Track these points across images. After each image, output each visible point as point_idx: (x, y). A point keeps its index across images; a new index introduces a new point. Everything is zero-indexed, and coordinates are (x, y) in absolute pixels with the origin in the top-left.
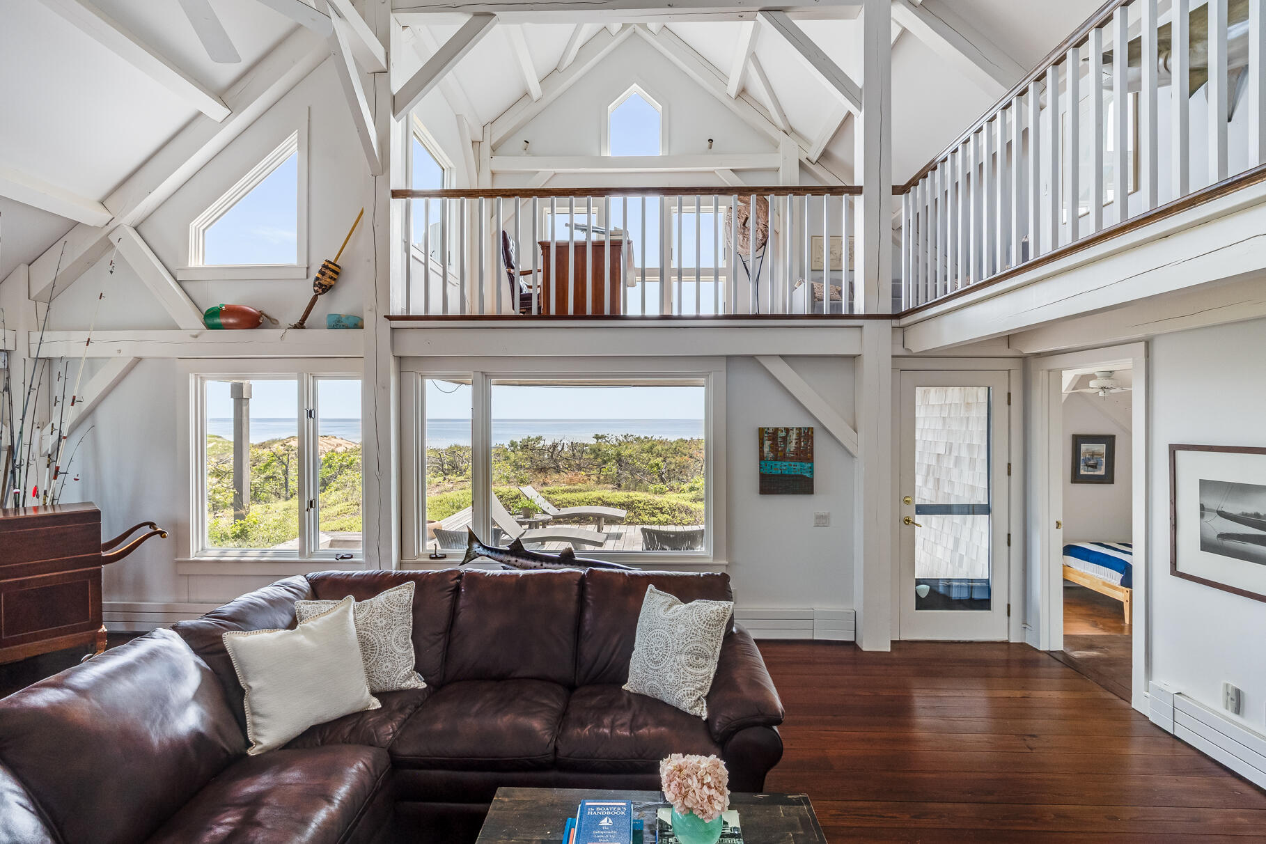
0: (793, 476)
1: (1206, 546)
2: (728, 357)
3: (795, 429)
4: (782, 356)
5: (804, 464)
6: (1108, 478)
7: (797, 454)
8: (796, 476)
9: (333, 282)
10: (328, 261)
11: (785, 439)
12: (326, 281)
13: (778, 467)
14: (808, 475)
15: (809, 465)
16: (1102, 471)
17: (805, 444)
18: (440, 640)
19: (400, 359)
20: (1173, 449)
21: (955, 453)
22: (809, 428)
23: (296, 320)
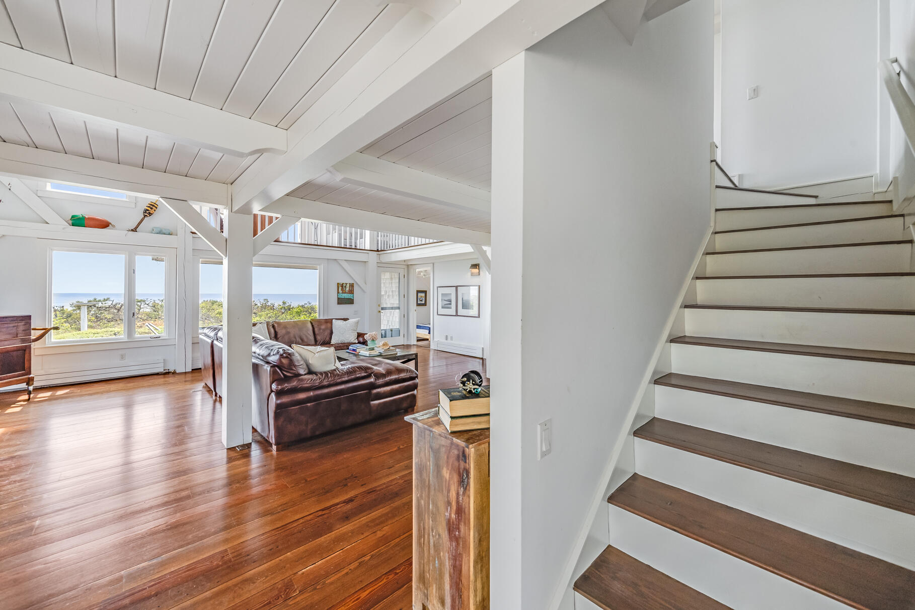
1: (442, 308)
2: (328, 259)
3: (348, 283)
4: (344, 260)
6: (425, 304)
7: (349, 292)
8: (349, 299)
10: (152, 202)
11: (345, 287)
12: (152, 211)
13: (343, 296)
14: (352, 299)
15: (353, 295)
16: (423, 302)
17: (351, 288)
20: (438, 287)
21: (387, 294)
22: (352, 283)
23: (132, 228)
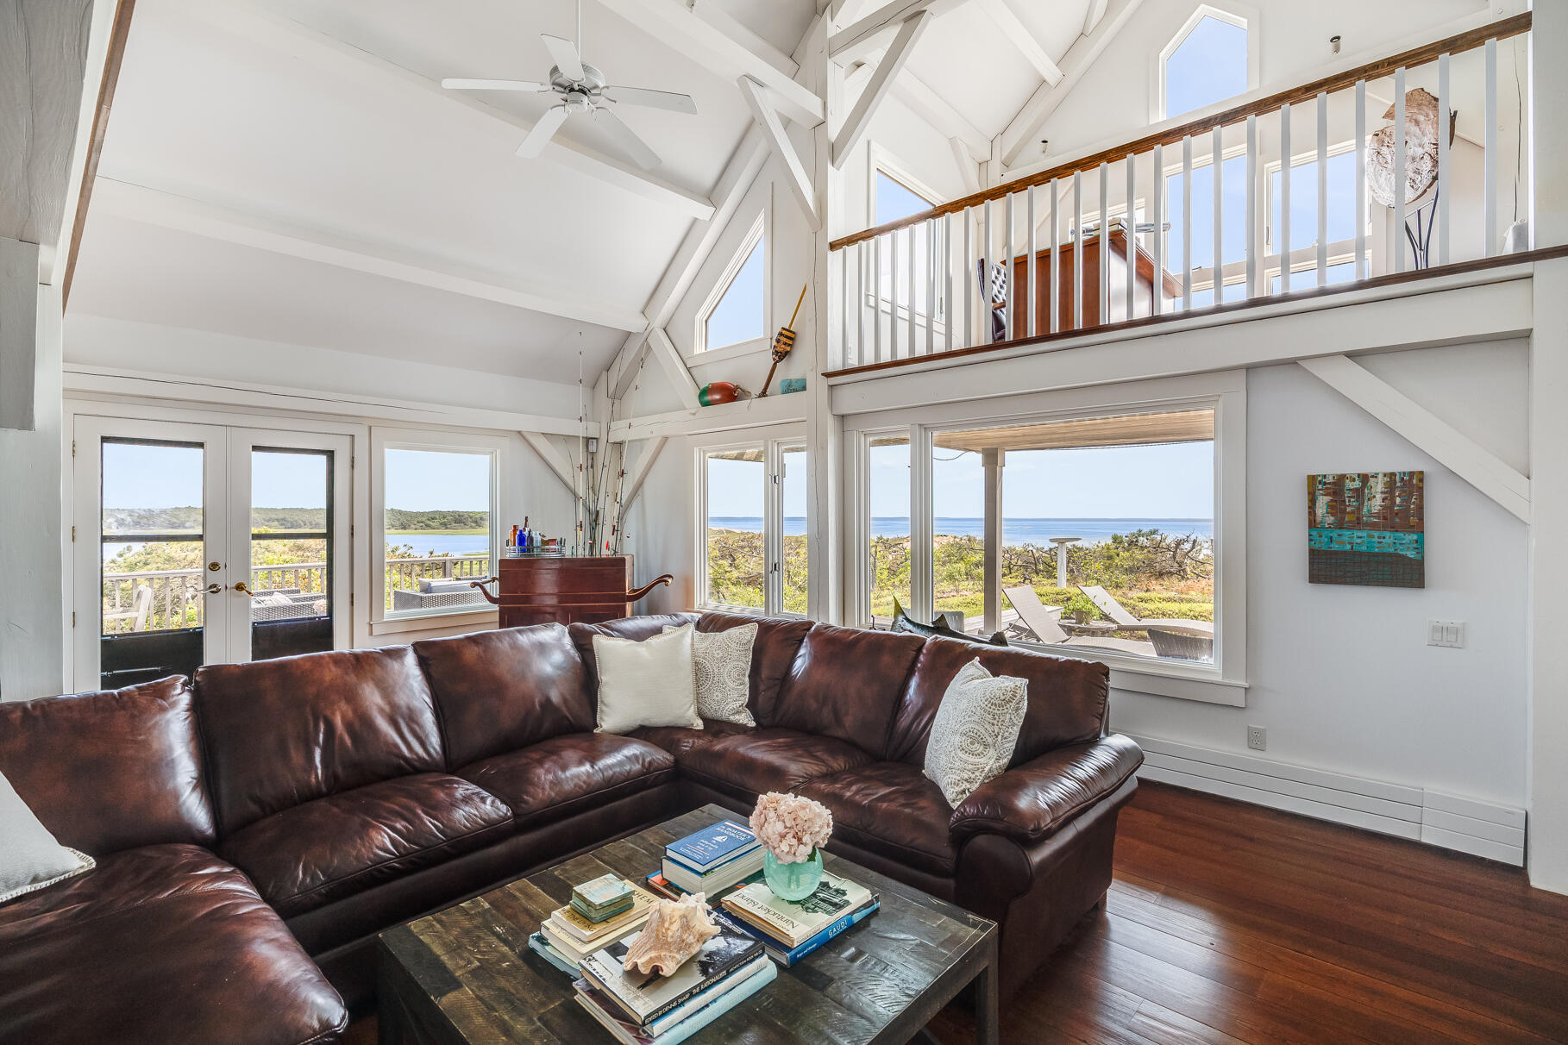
0: (1377, 554)
2: (1250, 368)
3: (1380, 476)
4: (1351, 355)
5: (1401, 535)
7: (1385, 518)
8: (1383, 554)
9: (788, 349)
10: (783, 329)
11: (1359, 494)
12: (782, 348)
13: (1345, 538)
14: (1411, 554)
15: (1415, 537)
17: (1403, 501)
18: (775, 685)
19: (842, 418)
22: (1412, 474)
23: (759, 391)
